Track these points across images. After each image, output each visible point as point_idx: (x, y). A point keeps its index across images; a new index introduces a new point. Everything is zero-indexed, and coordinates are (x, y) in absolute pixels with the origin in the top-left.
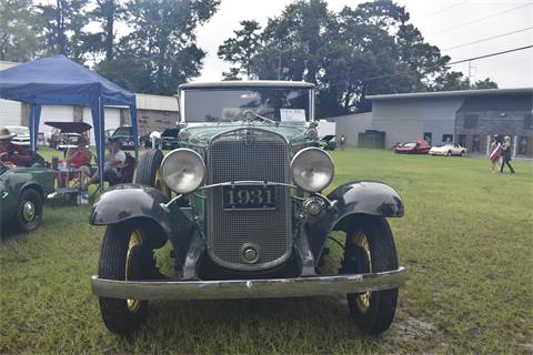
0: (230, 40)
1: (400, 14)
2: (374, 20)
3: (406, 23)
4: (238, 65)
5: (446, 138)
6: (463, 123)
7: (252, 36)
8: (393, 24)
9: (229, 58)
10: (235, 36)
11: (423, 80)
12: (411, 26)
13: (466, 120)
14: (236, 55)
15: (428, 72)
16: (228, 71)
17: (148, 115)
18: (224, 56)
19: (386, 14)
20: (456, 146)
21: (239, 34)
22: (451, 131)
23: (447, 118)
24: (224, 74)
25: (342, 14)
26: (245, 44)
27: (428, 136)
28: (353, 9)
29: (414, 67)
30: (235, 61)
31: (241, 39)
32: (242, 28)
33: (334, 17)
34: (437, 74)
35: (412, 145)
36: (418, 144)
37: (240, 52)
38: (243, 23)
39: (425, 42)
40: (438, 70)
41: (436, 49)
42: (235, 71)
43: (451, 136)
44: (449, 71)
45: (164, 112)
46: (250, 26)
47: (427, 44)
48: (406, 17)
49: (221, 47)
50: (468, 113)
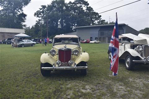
0: (38, 11)
1: (86, 4)
2: (79, 5)
3: (88, 6)
4: (41, 18)
5: (96, 39)
6: (100, 34)
7: (45, 10)
8: (84, 6)
9: (38, 16)
10: (39, 10)
11: (94, 22)
12: (90, 7)
13: (101, 33)
14: (40, 15)
15: (95, 20)
16: (38, 20)
17: (5, 34)
18: (36, 16)
19: (82, 4)
20: (97, 41)
21: (41, 9)
22: (97, 37)
23: (96, 33)
24: (36, 21)
25: (69, 4)
26: (43, 12)
27: (91, 38)
28: (72, 2)
29: (91, 18)
30: (40, 17)
31: (41, 11)
32: (41, 7)
33: (67, 4)
34: (98, 21)
35: (85, 41)
36: (87, 40)
37: (41, 15)
38: (42, 6)
39: (94, 12)
40: (98, 19)
41: (97, 13)
42: (40, 20)
43: (97, 38)
44: (102, 20)
45: (10, 33)
46: (44, 7)
47: (95, 12)
48: (88, 4)
49: (35, 13)
50: (102, 31)
